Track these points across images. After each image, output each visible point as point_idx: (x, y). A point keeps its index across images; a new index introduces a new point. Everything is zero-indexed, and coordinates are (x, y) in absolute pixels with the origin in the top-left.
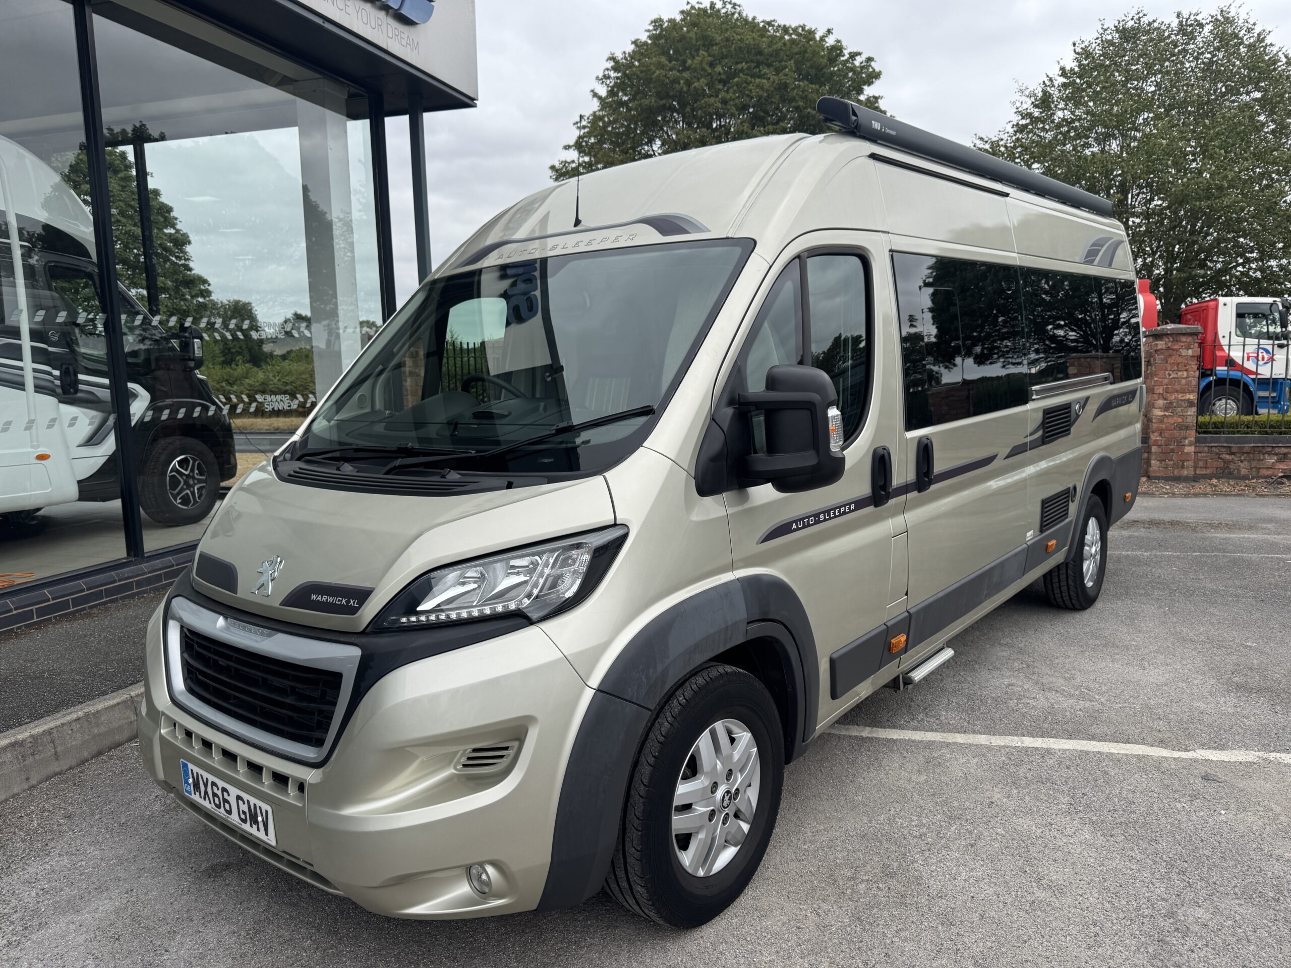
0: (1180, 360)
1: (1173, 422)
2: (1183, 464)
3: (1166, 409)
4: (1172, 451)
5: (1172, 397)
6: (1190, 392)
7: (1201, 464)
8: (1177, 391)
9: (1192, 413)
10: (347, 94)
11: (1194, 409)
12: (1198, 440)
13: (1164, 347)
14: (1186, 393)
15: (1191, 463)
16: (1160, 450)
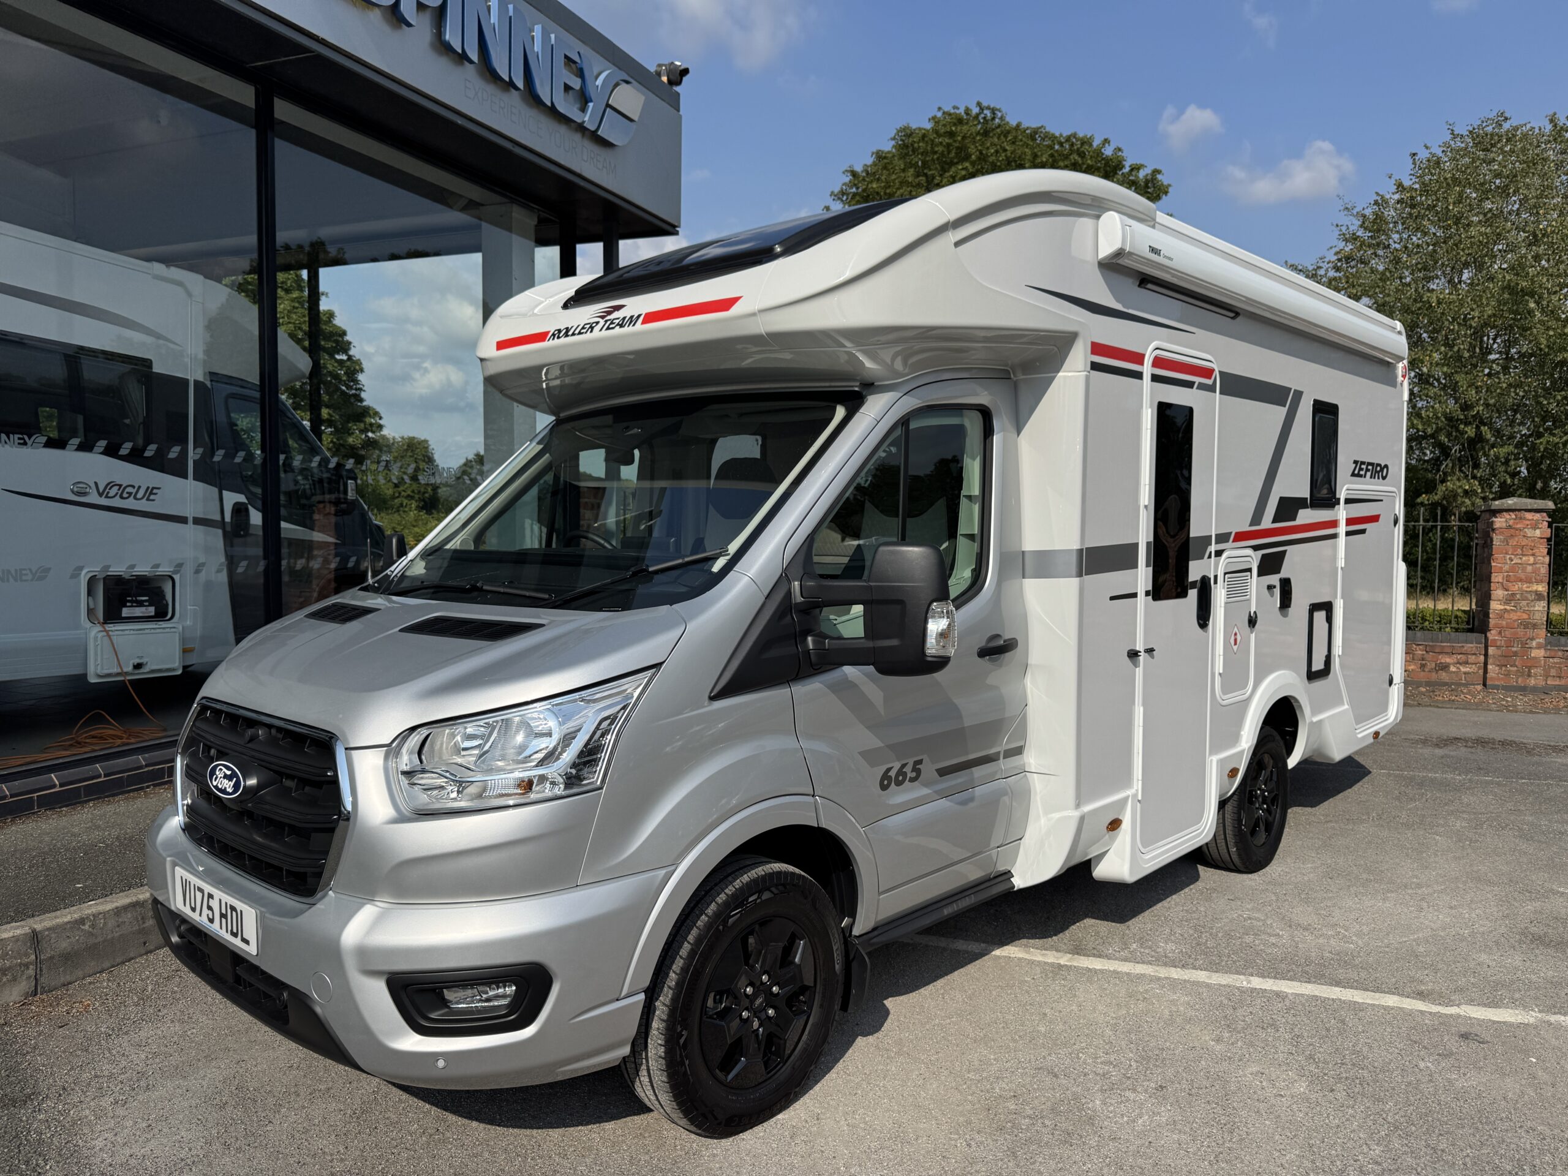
0: (1524, 542)
1: (1515, 618)
2: (1529, 671)
3: (1508, 600)
4: (1515, 654)
5: (1516, 587)
6: (1538, 582)
7: (1553, 672)
8: (1521, 580)
9: (1541, 609)
10: (536, 219)
11: (1544, 604)
12: (1548, 643)
13: (1504, 525)
14: (1531, 582)
15: (1540, 671)
16: (1499, 653)
